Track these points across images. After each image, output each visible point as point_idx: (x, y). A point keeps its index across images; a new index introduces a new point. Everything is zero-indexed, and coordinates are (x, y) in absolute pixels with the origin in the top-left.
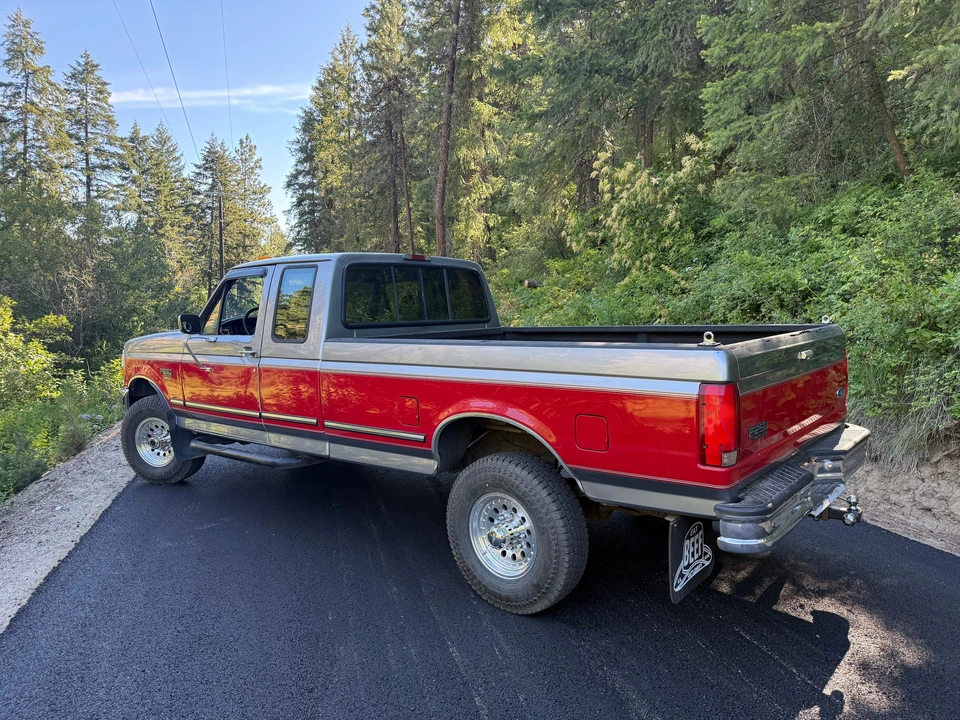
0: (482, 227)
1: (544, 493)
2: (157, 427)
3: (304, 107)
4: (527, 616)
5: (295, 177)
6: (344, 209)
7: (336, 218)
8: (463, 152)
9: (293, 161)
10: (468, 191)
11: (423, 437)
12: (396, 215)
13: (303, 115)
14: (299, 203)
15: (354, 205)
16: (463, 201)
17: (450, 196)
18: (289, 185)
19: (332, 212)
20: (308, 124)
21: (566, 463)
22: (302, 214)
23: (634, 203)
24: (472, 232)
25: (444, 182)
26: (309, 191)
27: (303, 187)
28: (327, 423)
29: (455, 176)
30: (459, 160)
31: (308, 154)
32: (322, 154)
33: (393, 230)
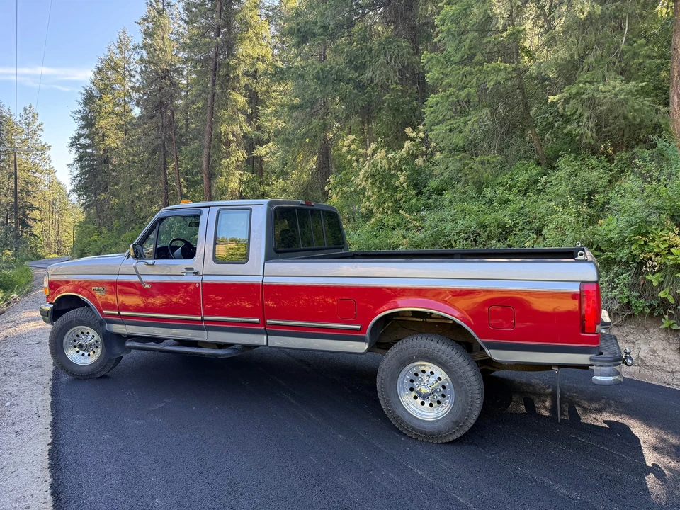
0: (238, 180)
1: (461, 360)
2: (82, 333)
3: (85, 86)
4: (446, 443)
5: (77, 138)
6: (120, 164)
7: (114, 171)
8: (224, 128)
9: (76, 126)
10: (228, 155)
11: (359, 327)
12: (166, 169)
13: (84, 92)
14: (81, 159)
15: (129, 161)
16: (225, 162)
17: (213, 158)
18: (72, 145)
19: (110, 166)
20: (89, 99)
21: (480, 338)
22: (82, 167)
23: (374, 169)
24: (232, 185)
25: (210, 148)
26: (90, 151)
27: (83, 146)
28: (268, 321)
29: (218, 144)
30: (221, 132)
31: (89, 122)
32: (102, 123)
33: (163, 181)
